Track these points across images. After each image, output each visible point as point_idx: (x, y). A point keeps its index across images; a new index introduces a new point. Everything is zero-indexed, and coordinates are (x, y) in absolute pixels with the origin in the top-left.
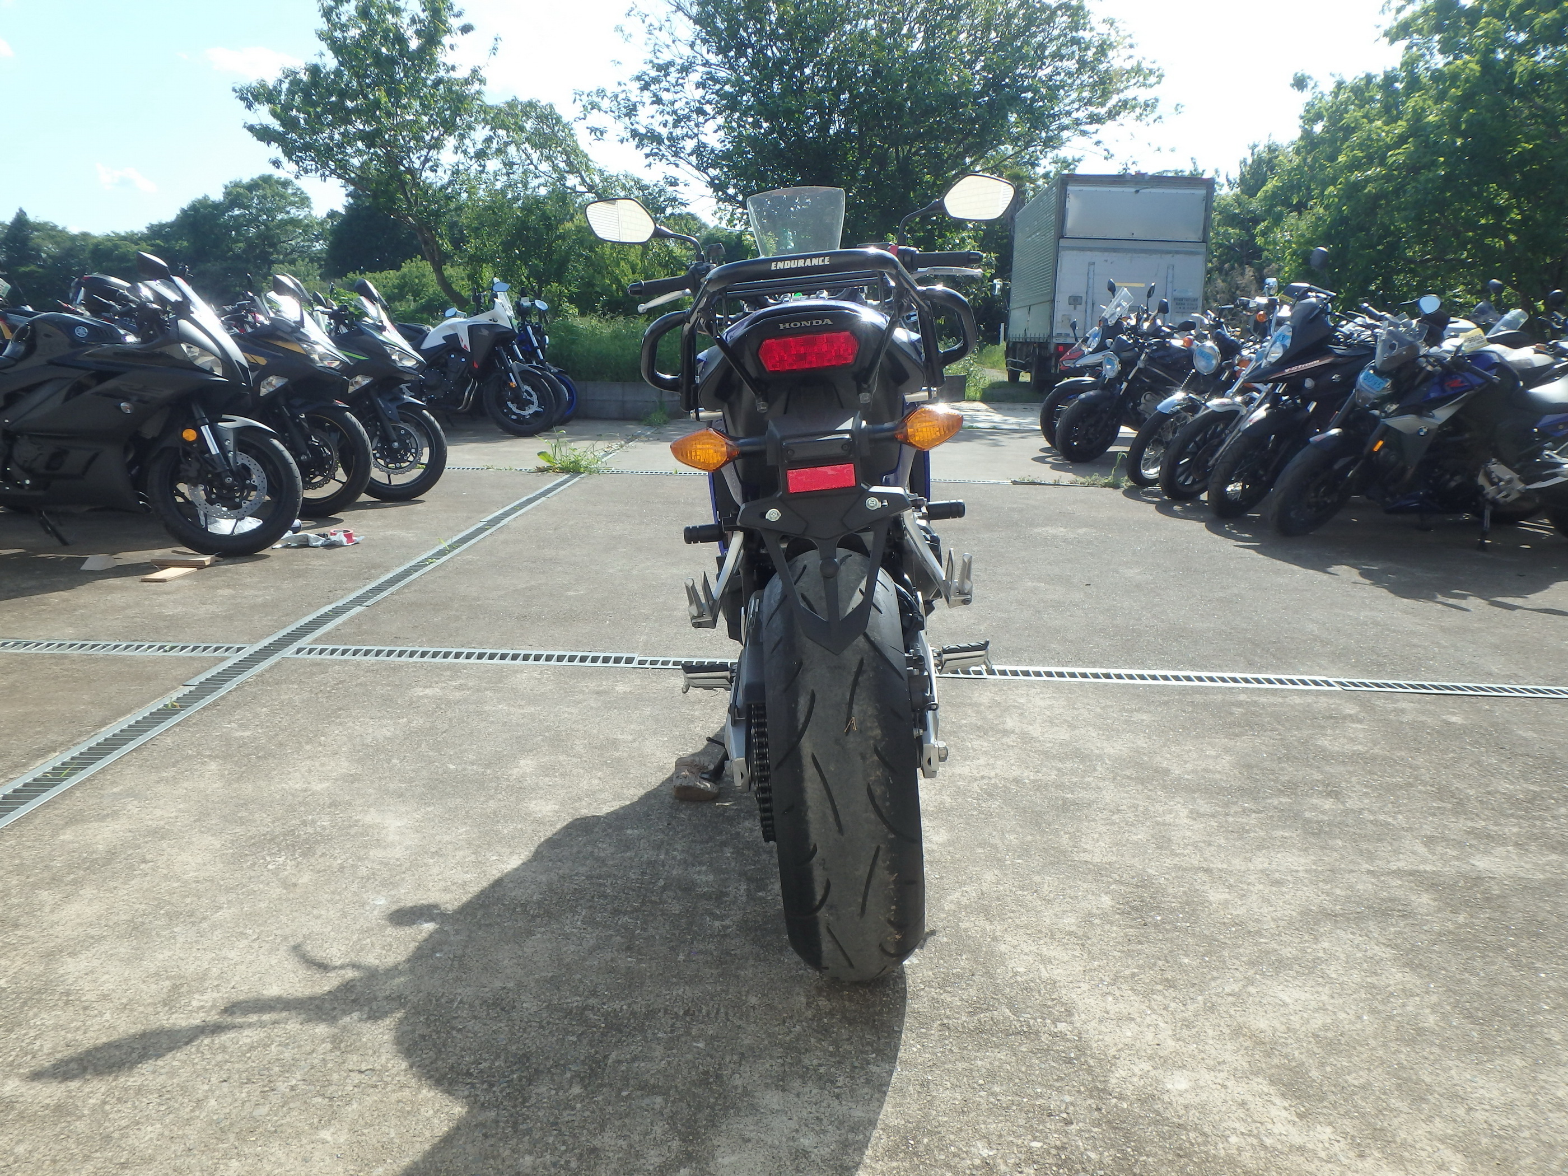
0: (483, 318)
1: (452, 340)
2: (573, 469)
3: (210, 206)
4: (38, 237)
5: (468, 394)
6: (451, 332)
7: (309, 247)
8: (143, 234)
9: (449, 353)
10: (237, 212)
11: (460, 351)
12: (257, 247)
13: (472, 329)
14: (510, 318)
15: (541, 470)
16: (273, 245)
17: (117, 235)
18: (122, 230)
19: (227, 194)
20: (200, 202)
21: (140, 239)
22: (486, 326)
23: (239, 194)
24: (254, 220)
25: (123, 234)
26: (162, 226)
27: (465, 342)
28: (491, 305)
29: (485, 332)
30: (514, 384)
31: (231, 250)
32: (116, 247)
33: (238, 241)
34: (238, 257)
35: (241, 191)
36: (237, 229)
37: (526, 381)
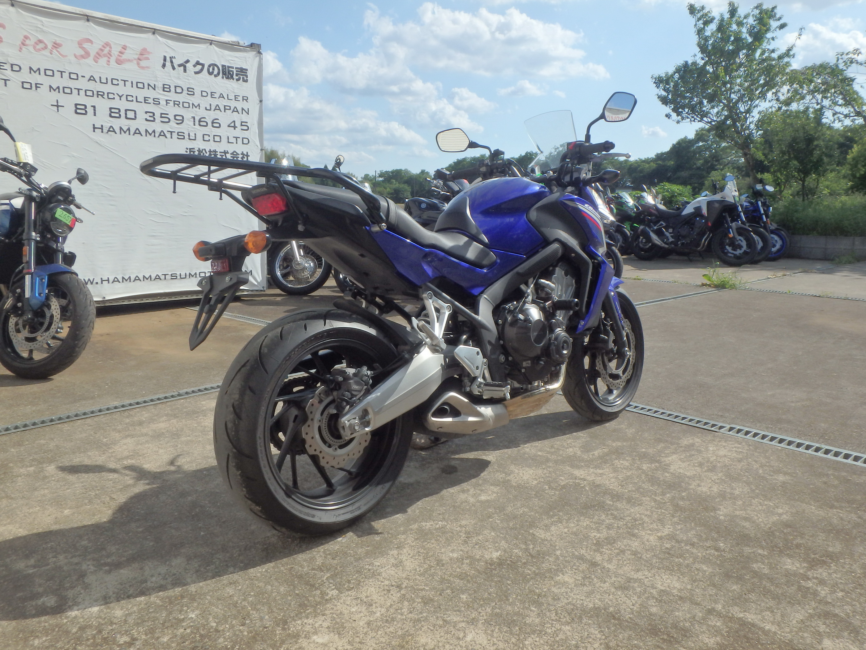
0: (718, 197)
1: (698, 210)
2: (721, 286)
3: (687, 142)
4: (606, 163)
5: (704, 241)
6: (698, 205)
7: (738, 161)
8: (653, 159)
9: (696, 217)
10: (701, 144)
11: (702, 216)
12: (709, 162)
13: (709, 204)
14: (734, 197)
15: (703, 285)
16: (718, 161)
17: (641, 160)
18: (643, 157)
19: (697, 135)
20: (682, 140)
21: (651, 161)
22: (717, 201)
23: (703, 134)
24: (708, 148)
25: (643, 159)
26: (662, 154)
27: (705, 211)
28: (722, 189)
29: (717, 205)
30: (731, 235)
31: (695, 164)
32: (639, 166)
33: (700, 159)
34: (699, 168)
35: (704, 132)
36: (699, 153)
37: (740, 234)
